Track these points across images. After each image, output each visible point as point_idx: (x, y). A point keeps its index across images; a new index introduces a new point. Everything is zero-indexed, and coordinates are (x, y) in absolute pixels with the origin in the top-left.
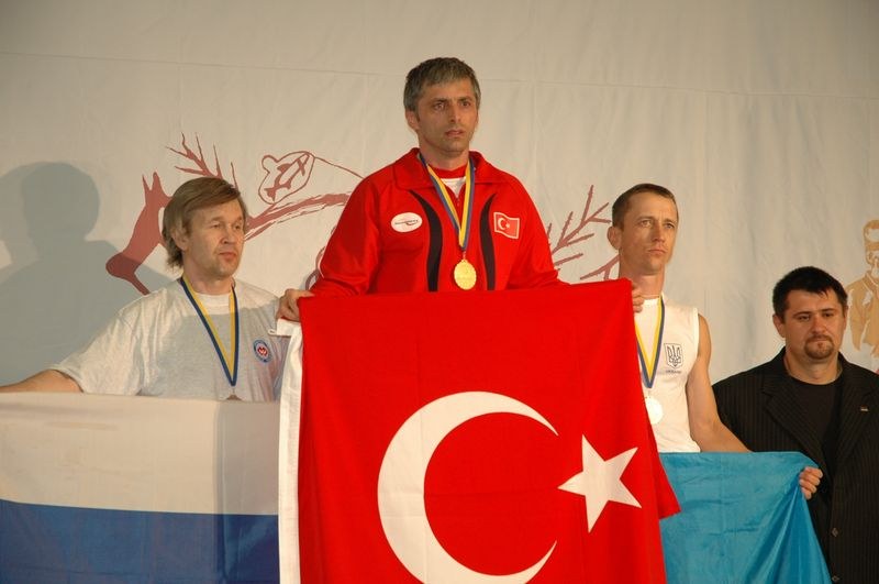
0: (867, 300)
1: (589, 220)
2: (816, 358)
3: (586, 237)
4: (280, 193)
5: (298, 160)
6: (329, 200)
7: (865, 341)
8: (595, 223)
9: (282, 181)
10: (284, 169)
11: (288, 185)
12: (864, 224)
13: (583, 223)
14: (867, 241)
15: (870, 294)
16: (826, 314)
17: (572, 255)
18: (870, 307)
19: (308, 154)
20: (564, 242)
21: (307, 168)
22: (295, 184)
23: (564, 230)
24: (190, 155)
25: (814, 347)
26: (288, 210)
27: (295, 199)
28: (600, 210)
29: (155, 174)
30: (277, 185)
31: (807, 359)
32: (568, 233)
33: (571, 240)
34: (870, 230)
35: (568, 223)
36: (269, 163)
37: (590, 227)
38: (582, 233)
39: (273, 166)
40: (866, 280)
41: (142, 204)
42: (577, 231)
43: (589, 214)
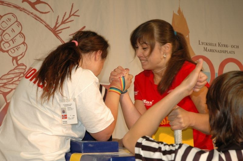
1: (73, 15)
3: (71, 21)
8: (74, 16)
13: (70, 16)
17: (66, 27)
20: (63, 22)
23: (63, 18)
28: (76, 12)
32: (65, 19)
33: (66, 22)
35: (64, 16)
37: (72, 18)
42: (68, 19)
43: (72, 13)
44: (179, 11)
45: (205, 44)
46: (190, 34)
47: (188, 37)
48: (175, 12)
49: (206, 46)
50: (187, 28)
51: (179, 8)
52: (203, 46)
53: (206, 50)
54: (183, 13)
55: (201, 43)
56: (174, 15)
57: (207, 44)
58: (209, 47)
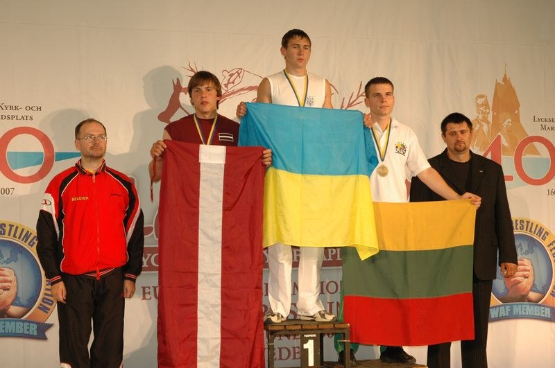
0: (477, 128)
1: (362, 95)
2: (458, 151)
3: (359, 103)
4: (230, 86)
5: (237, 72)
6: (251, 88)
7: (476, 145)
9: (231, 80)
10: (231, 75)
11: (233, 82)
12: (475, 96)
13: (358, 97)
14: (477, 103)
15: (478, 126)
16: (462, 132)
18: (478, 131)
19: (241, 69)
20: (349, 105)
21: (241, 75)
22: (236, 82)
23: (350, 100)
24: (192, 70)
25: (458, 147)
26: (233, 93)
27: (236, 88)
29: (178, 79)
30: (229, 83)
31: (455, 152)
32: (352, 101)
33: (353, 104)
34: (479, 99)
35: (351, 97)
36: (225, 73)
37: (361, 99)
38: (357, 102)
39: (227, 75)
40: (477, 120)
41: (172, 91)
42: (355, 100)
43: (361, 93)
44: (505, 79)
45: (543, 120)
46: (520, 108)
47: (518, 112)
48: (498, 81)
49: (544, 124)
50: (517, 100)
51: (505, 75)
52: (541, 123)
53: (544, 128)
54: (511, 80)
55: (536, 119)
56: (497, 84)
57: (546, 120)
58: (549, 125)
